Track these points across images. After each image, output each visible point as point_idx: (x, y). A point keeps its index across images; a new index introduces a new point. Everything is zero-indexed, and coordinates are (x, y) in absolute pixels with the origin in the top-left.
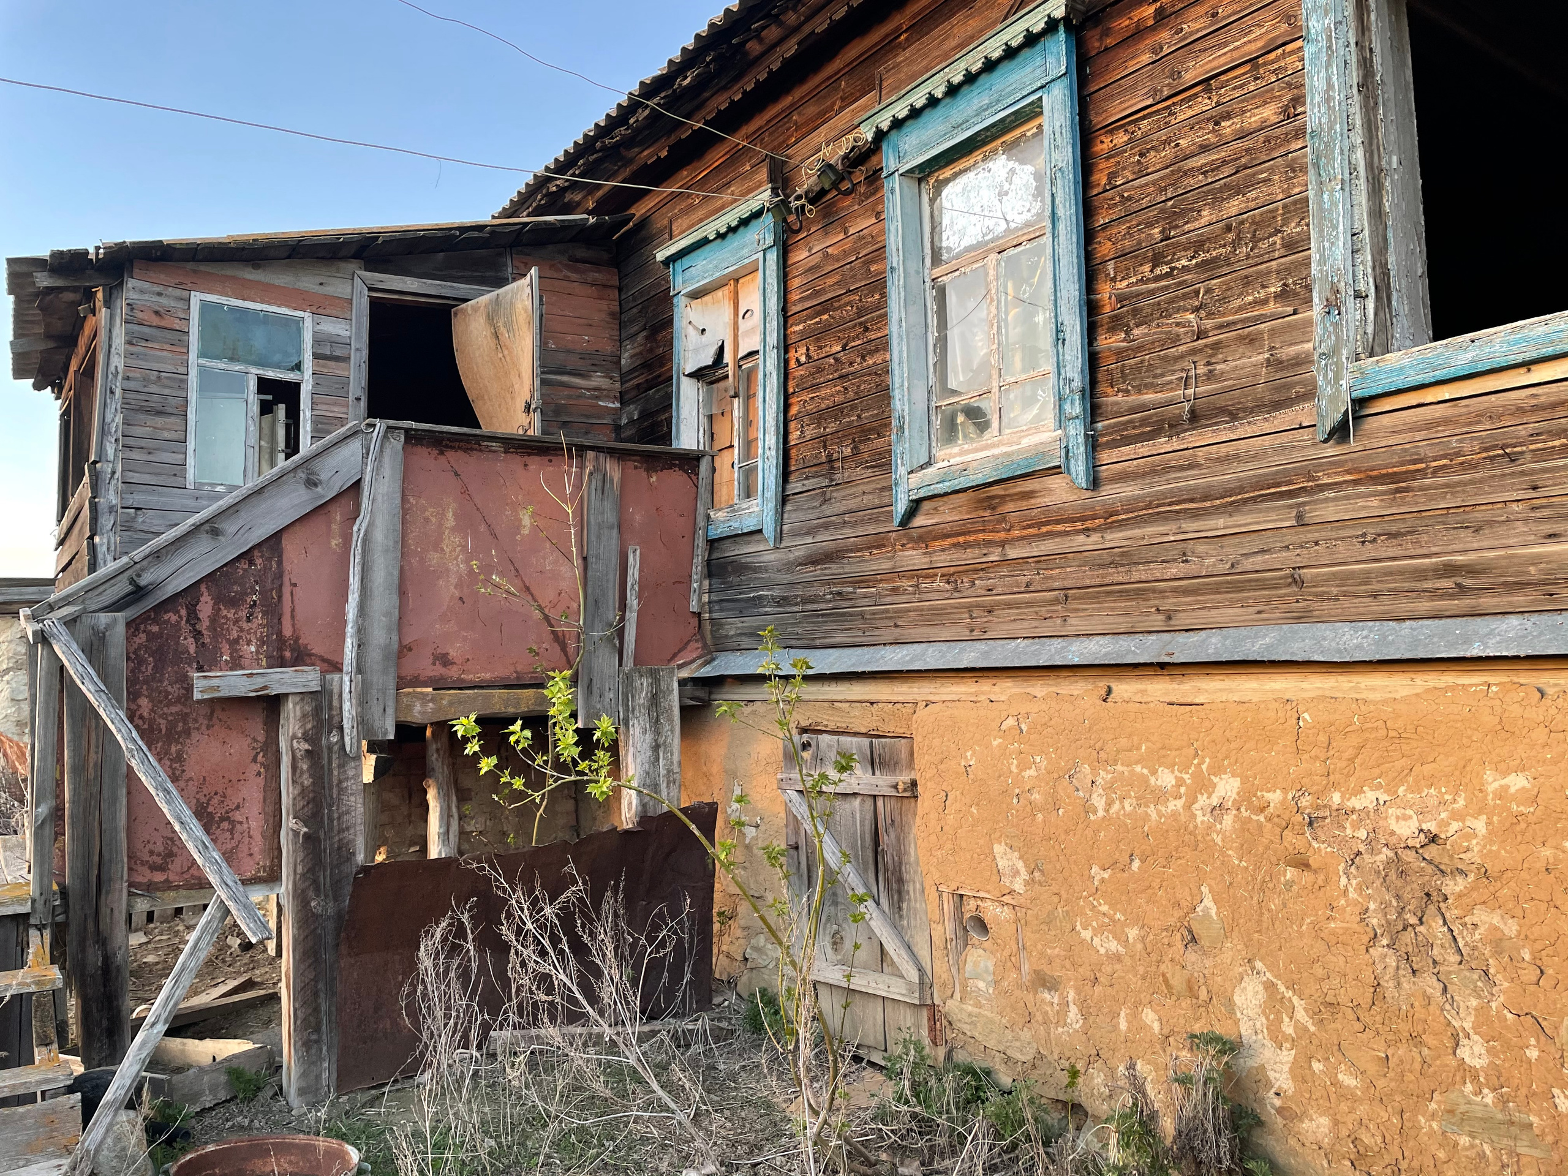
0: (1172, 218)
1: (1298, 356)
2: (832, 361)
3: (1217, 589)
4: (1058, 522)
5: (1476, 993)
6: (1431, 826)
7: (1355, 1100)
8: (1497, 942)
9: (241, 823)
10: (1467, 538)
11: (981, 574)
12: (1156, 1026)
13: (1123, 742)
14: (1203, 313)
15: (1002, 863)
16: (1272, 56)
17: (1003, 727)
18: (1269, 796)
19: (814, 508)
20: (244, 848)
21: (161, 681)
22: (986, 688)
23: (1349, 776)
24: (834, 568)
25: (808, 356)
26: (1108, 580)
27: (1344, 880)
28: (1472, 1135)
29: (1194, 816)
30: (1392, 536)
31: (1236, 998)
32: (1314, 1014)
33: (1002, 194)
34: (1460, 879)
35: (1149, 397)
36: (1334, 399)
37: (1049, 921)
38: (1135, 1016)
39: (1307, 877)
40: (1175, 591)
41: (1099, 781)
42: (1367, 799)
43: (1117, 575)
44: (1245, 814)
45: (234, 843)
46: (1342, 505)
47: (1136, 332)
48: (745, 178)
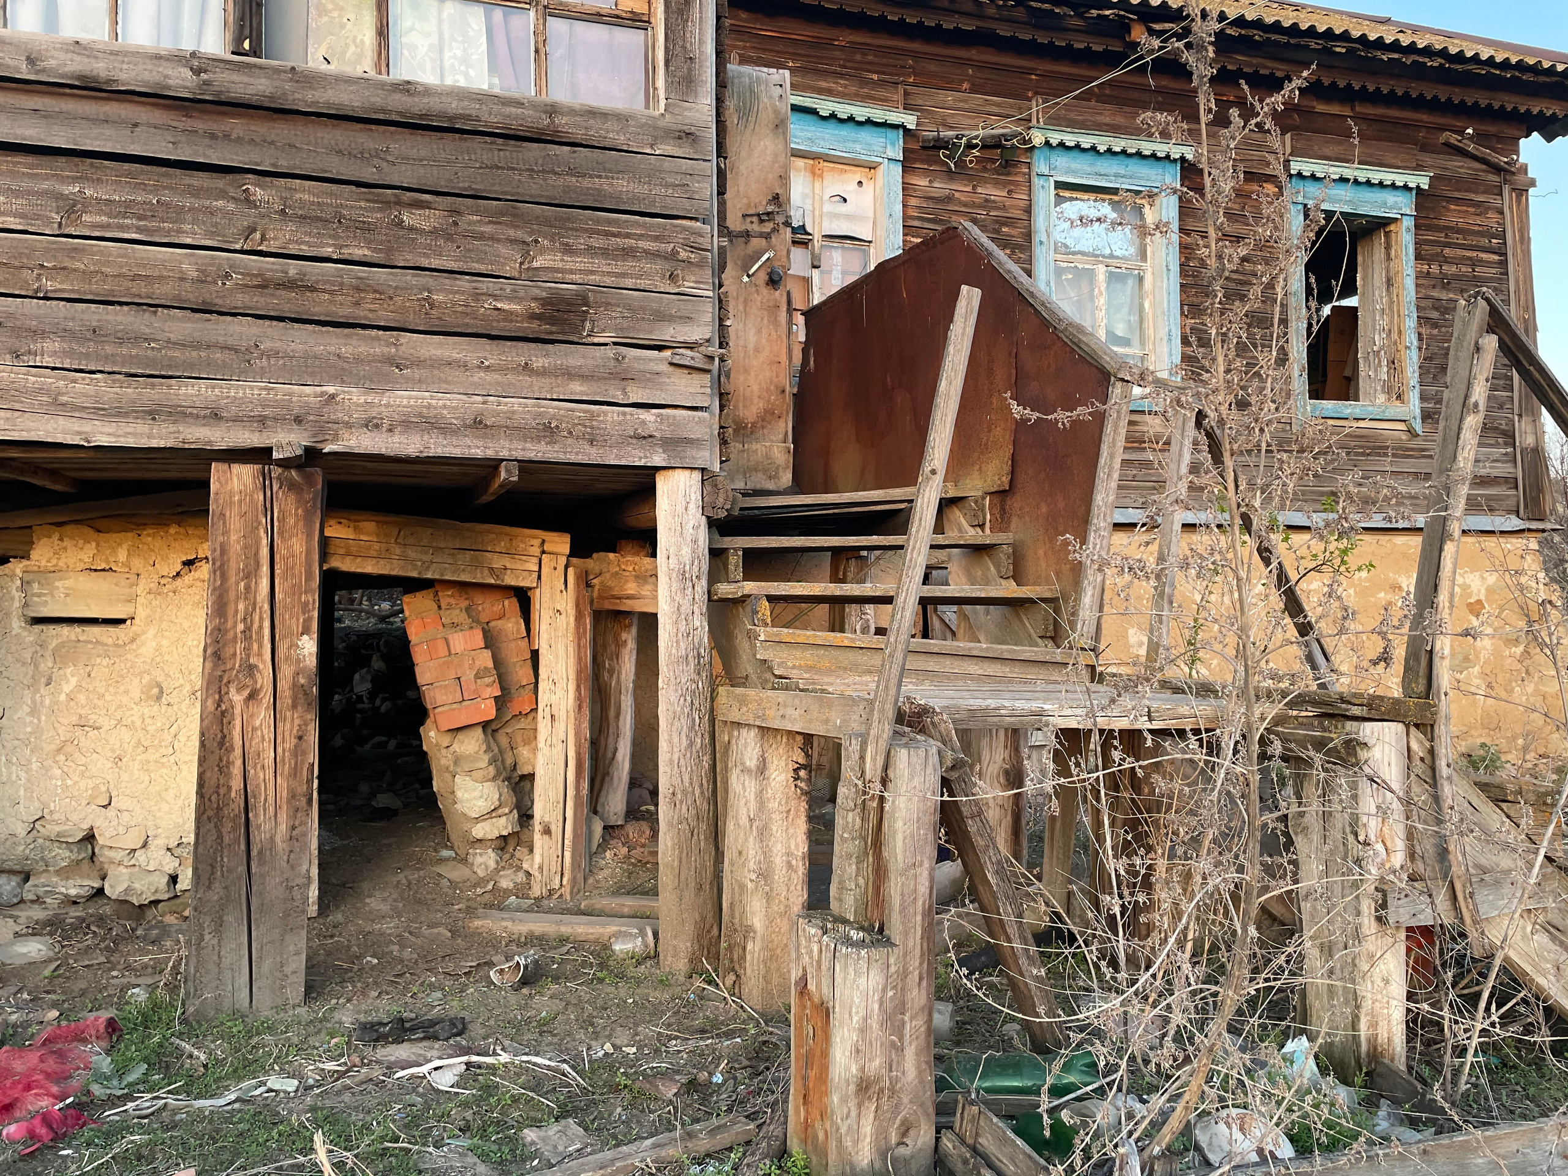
33: (1108, 232)
48: (867, 83)
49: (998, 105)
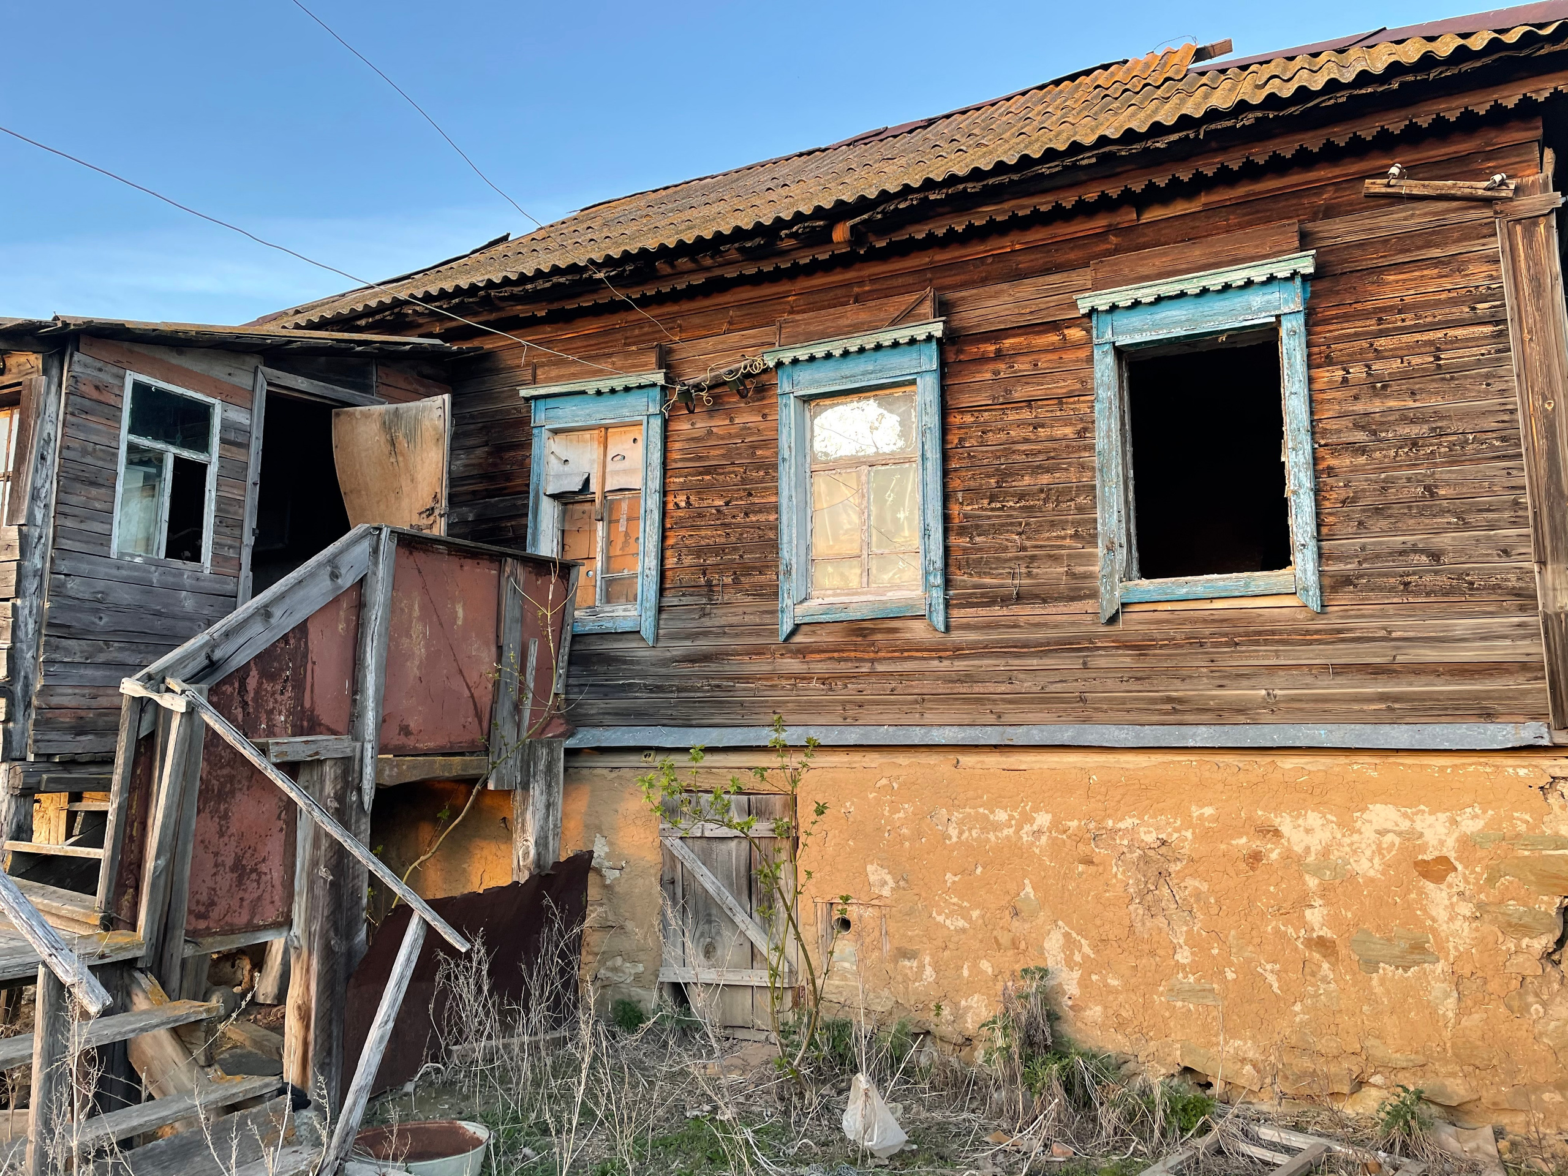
0: (1004, 476)
1: (1085, 573)
2: (714, 511)
3: (1032, 701)
4: (917, 650)
5: (1186, 923)
6: (1163, 836)
7: (1117, 992)
8: (1198, 895)
9: (266, 874)
10: (1178, 684)
11: (853, 680)
12: (990, 971)
13: (971, 794)
14: (1024, 537)
15: (872, 878)
16: (1072, 400)
17: (878, 785)
18: (1070, 824)
19: (693, 619)
20: (267, 896)
21: (217, 747)
22: (856, 758)
23: (1117, 810)
24: (713, 666)
25: (688, 503)
26: (955, 691)
27: (1115, 869)
28: (1183, 1000)
29: (1021, 838)
30: (1137, 679)
31: (1045, 945)
32: (1094, 947)
33: (873, 429)
34: (1178, 863)
35: (987, 580)
36: (1110, 601)
37: (910, 913)
38: (974, 966)
39: (1092, 869)
40: (1004, 701)
41: (953, 819)
42: (1127, 823)
43: (963, 688)
44: (1054, 834)
45: (260, 891)
46: (1109, 659)
47: (978, 539)
48: (630, 355)
49: (754, 337)
